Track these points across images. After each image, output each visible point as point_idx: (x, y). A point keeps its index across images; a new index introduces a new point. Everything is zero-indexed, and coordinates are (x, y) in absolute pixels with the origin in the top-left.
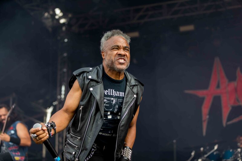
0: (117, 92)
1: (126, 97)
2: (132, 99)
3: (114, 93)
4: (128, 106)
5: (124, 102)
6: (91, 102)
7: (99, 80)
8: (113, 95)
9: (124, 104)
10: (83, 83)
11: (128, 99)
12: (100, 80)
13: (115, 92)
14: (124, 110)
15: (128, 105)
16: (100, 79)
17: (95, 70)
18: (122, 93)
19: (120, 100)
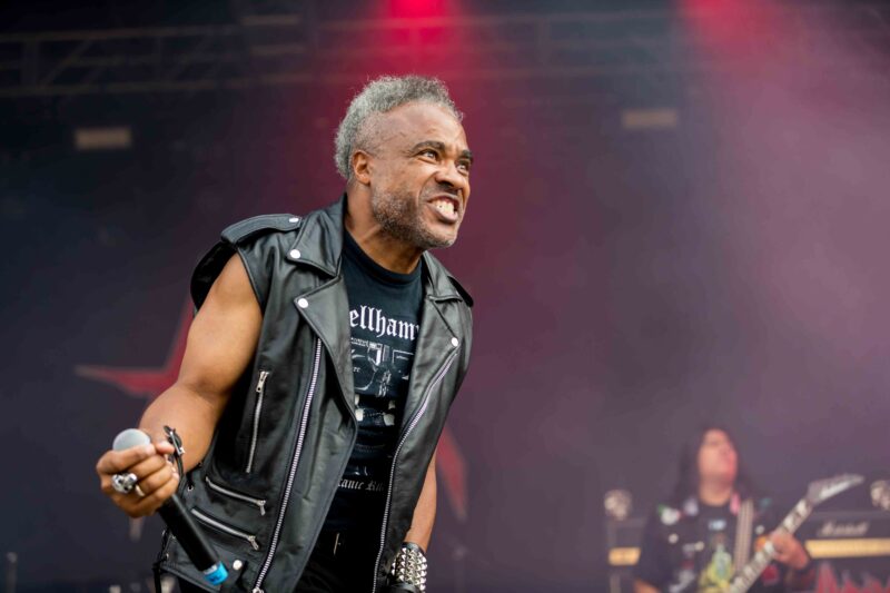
0: (392, 320)
1: (426, 345)
2: (444, 354)
3: (381, 322)
4: (432, 378)
5: (417, 362)
6: (302, 354)
7: (332, 269)
8: (378, 330)
9: (415, 372)
10: (266, 275)
11: (430, 353)
12: (334, 270)
13: (384, 319)
14: (415, 393)
15: (429, 375)
16: (334, 264)
17: (313, 228)
18: (406, 324)
19: (399, 354)
